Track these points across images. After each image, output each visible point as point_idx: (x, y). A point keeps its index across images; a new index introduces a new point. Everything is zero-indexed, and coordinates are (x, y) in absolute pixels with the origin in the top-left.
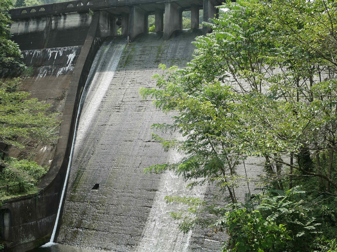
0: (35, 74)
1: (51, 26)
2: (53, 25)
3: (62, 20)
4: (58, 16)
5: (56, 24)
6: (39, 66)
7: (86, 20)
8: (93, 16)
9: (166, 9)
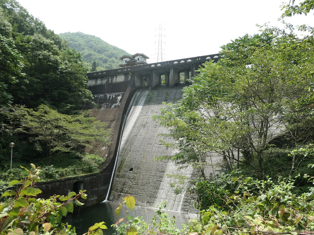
0: (100, 107)
2: (110, 81)
3: (115, 79)
4: (112, 76)
5: (112, 80)
6: (102, 103)
7: (128, 78)
8: (131, 76)
9: (171, 71)
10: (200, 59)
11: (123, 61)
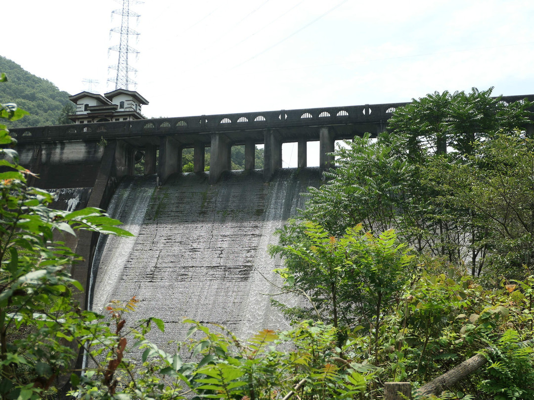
1: (41, 159)
2: (44, 157)
3: (58, 151)
4: (51, 145)
5: (49, 155)
7: (96, 152)
8: (106, 147)
9: (213, 142)
10: (286, 116)
11: (78, 106)
